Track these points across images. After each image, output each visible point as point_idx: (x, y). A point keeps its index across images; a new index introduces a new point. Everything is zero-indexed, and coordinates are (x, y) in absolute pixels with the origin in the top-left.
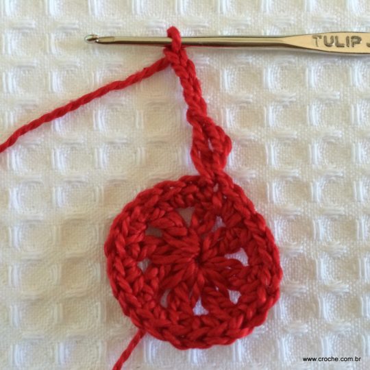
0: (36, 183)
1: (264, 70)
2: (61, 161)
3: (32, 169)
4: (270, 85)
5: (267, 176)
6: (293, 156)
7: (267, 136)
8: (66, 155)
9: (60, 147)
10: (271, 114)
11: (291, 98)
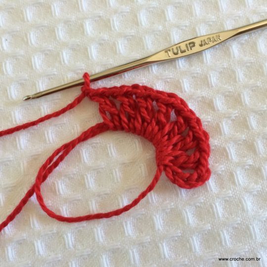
0: (78, 200)
1: (214, 100)
2: (91, 182)
3: (73, 191)
4: (219, 108)
5: (232, 167)
6: (245, 152)
7: (225, 141)
8: (94, 178)
9: (89, 172)
10: (225, 127)
11: (235, 114)
